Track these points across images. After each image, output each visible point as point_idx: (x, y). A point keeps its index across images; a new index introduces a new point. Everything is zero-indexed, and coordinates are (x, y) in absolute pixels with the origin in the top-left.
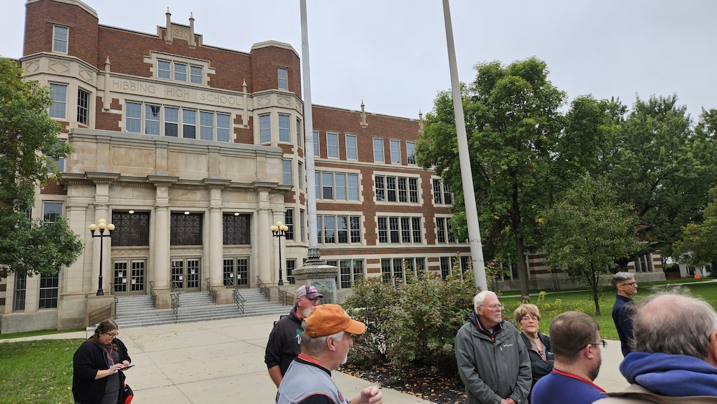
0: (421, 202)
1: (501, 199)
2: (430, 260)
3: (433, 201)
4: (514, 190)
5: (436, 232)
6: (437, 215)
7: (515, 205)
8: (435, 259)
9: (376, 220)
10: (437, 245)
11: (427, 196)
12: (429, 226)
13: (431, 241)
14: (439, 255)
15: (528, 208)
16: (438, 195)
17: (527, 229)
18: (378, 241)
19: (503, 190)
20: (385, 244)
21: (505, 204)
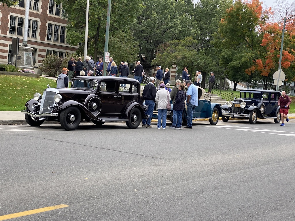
0: (40, 10)
1: (92, 29)
2: (40, 50)
3: (48, 11)
4: (99, 26)
5: (47, 33)
6: (49, 22)
7: (98, 33)
8: (43, 51)
9: (9, 18)
10: (46, 41)
11: (44, 7)
12: (43, 28)
13: (42, 38)
14: (46, 48)
15: (103, 35)
16: (51, 8)
17: (100, 44)
18: (8, 32)
19: (94, 25)
20: (12, 35)
21: (93, 32)
